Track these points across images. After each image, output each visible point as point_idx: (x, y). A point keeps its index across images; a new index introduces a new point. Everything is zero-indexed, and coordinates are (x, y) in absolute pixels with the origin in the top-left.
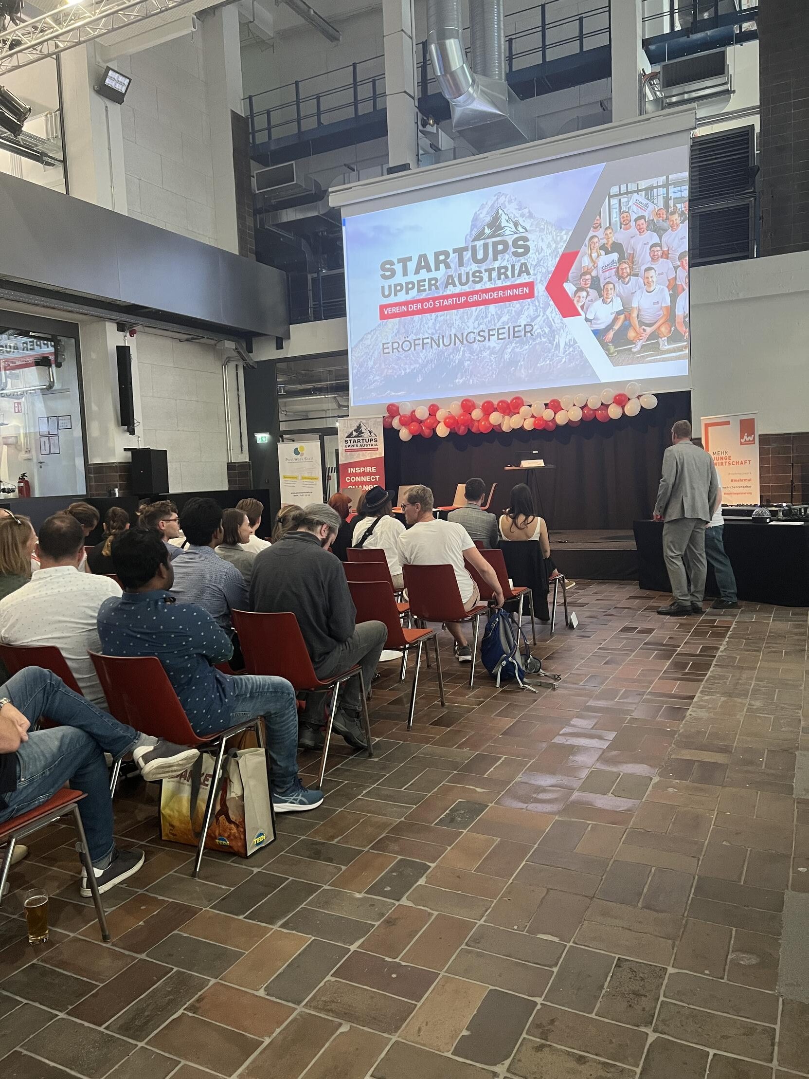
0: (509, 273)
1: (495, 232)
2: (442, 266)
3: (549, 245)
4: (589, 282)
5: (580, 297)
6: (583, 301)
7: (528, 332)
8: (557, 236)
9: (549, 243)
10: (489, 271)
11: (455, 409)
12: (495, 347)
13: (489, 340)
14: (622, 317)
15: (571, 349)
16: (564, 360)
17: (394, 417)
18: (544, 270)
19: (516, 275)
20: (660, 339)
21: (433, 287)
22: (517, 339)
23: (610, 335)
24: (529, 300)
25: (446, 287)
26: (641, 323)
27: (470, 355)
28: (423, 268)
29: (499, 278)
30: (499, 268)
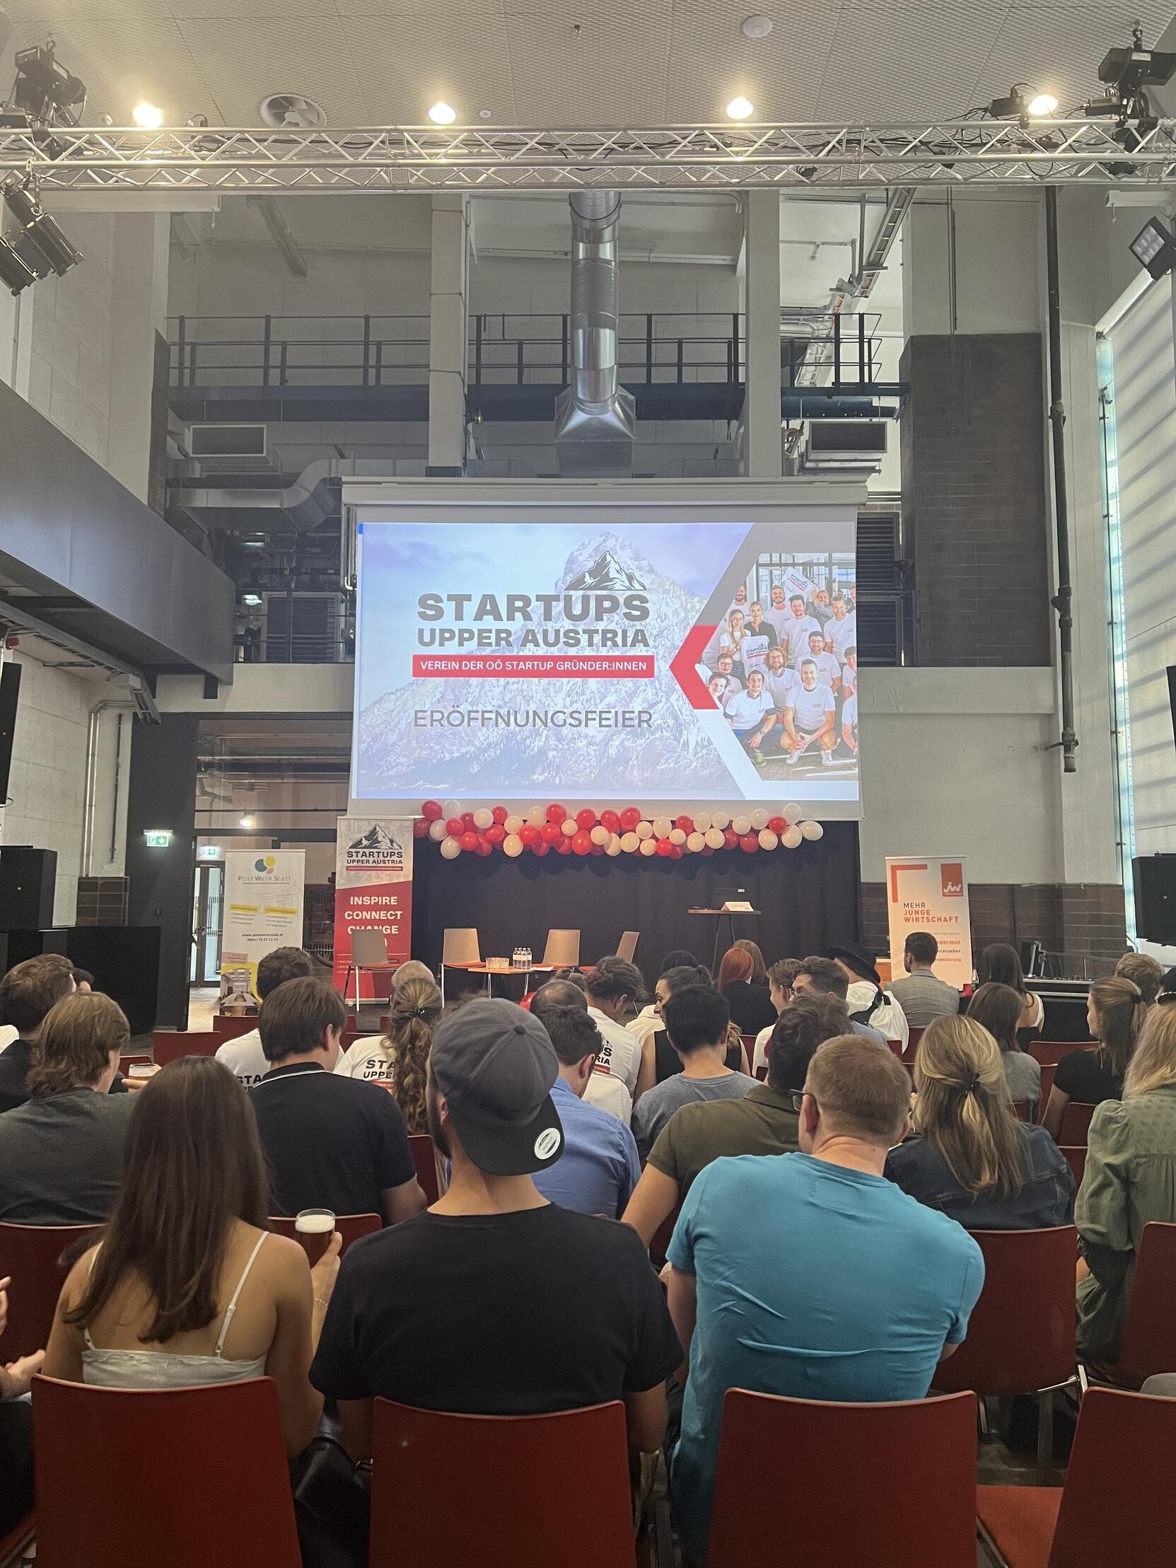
0: (619, 640)
1: (600, 582)
2: (518, 615)
3: (676, 612)
4: (730, 668)
5: (717, 685)
6: (721, 690)
7: (644, 721)
8: (687, 603)
9: (676, 610)
10: (591, 633)
11: (537, 818)
12: (594, 736)
13: (587, 726)
14: (774, 717)
15: (704, 751)
16: (694, 764)
17: (432, 821)
18: (668, 644)
19: (629, 645)
20: (822, 752)
21: (503, 643)
22: (629, 729)
23: (758, 738)
24: (646, 679)
25: (524, 645)
26: (799, 729)
27: (556, 743)
28: (488, 613)
29: (604, 645)
30: (605, 632)
